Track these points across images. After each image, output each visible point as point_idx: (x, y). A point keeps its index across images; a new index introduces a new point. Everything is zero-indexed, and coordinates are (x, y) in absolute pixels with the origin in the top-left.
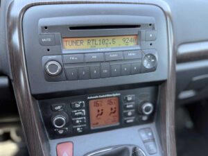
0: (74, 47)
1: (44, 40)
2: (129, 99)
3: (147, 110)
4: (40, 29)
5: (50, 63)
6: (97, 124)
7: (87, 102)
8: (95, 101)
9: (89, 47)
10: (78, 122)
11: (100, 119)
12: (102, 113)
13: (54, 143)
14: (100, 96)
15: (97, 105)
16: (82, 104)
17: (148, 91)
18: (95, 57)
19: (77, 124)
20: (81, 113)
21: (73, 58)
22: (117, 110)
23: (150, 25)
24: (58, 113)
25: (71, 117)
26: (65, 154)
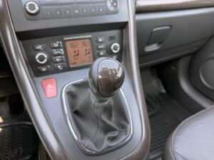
2: (100, 40)
3: (115, 48)
6: (75, 63)
7: (64, 42)
8: (72, 42)
10: (58, 60)
11: (77, 59)
13: (39, 80)
15: (72, 46)
16: (59, 44)
19: (57, 62)
20: (59, 52)
22: (91, 51)
24: (39, 51)
25: (51, 55)
26: (49, 87)
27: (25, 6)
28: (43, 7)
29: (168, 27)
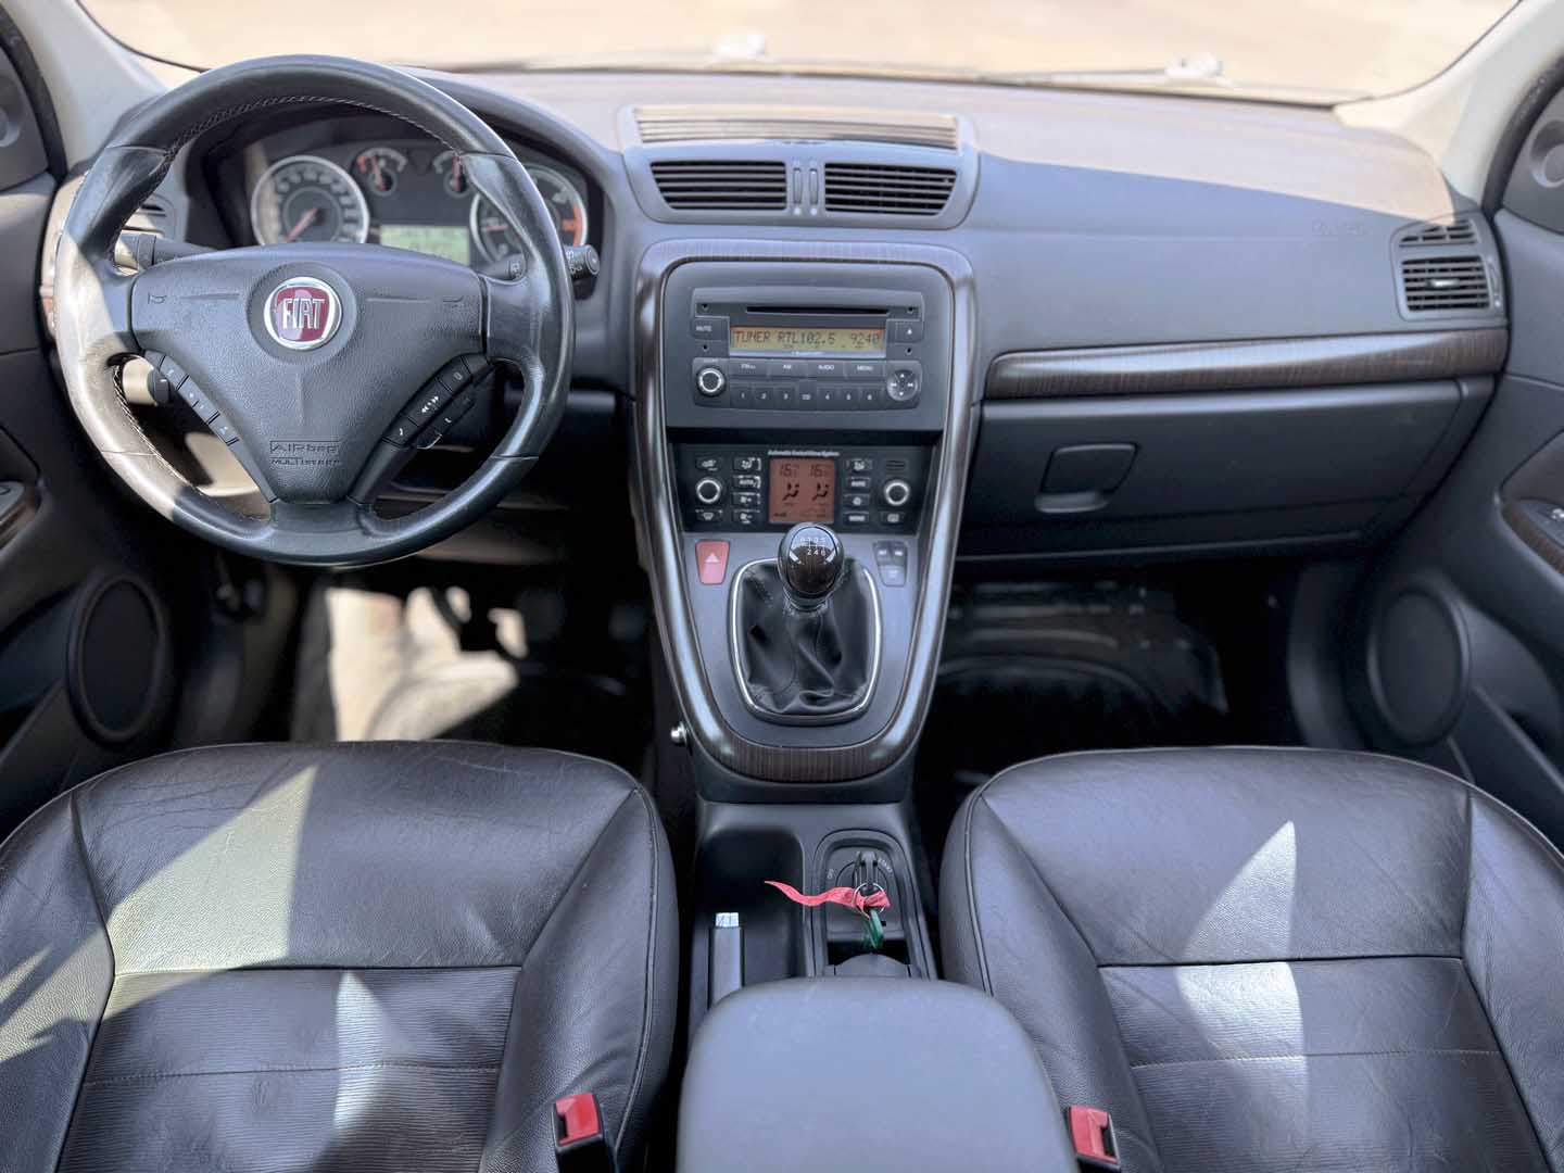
0: (753, 345)
1: (699, 328)
2: (859, 467)
3: (896, 494)
4: (693, 307)
5: (705, 373)
6: (784, 515)
7: (768, 461)
8: (785, 461)
9: (780, 346)
10: (743, 500)
11: (791, 504)
12: (796, 493)
13: (694, 539)
14: (794, 453)
15: (786, 471)
16: (755, 464)
17: (907, 455)
18: (789, 367)
19: (742, 506)
20: (751, 482)
21: (747, 366)
22: (831, 490)
23: (911, 309)
24: (707, 473)
25: (731, 488)
26: (712, 559)
27: (698, 374)
28: (732, 383)
29: (1129, 447)
